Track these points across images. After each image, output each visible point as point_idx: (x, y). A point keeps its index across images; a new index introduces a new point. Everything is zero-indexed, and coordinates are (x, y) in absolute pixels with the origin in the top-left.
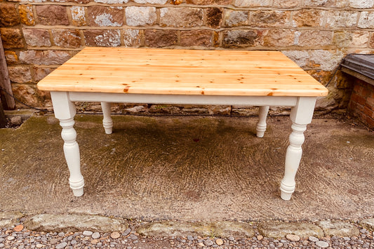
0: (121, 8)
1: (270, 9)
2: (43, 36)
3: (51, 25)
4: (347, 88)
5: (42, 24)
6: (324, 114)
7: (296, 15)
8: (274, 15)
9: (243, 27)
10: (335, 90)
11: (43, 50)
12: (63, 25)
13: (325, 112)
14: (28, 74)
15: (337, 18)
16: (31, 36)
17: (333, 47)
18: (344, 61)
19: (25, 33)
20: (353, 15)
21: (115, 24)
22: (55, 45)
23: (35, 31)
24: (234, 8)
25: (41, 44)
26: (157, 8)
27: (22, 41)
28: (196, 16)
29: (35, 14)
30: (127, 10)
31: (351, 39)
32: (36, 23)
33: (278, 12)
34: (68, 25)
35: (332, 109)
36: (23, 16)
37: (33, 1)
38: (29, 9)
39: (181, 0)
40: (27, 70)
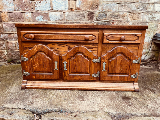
0: (47, 13)
1: (117, 12)
2: (12, 27)
4: (156, 50)
5: (12, 21)
7: (129, 15)
8: (119, 15)
9: (105, 21)
10: (151, 51)
11: (12, 34)
12: (21, 21)
13: (147, 62)
14: (4, 45)
15: (150, 16)
16: (7, 27)
17: (149, 30)
18: (154, 37)
19: (4, 26)
20: (157, 15)
21: (45, 20)
23: (8, 25)
24: (100, 12)
25: (11, 31)
26: (64, 12)
27: (2, 29)
28: (82, 16)
29: (9, 16)
30: (50, 13)
31: (157, 27)
32: (9, 21)
33: (121, 13)
34: (23, 21)
35: (150, 61)
36: (3, 18)
37: (8, 11)
38: (6, 14)
39: (75, 9)
40: (4, 43)
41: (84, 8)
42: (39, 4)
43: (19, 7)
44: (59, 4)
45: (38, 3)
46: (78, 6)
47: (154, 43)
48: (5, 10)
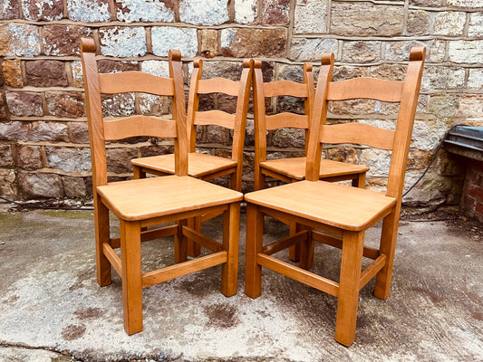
0: (136, 63)
1: (338, 63)
2: (33, 101)
3: (45, 86)
4: (456, 175)
5: (33, 85)
6: (427, 213)
7: (375, 72)
8: (344, 72)
10: (439, 178)
11: (31, 122)
12: (60, 86)
13: (427, 210)
14: (8, 153)
15: (434, 76)
16: (17, 101)
17: (432, 117)
18: (448, 136)
19: (9, 98)
20: (457, 73)
22: (49, 114)
23: (22, 95)
24: (290, 62)
25: (29, 113)
26: (184, 62)
27: (3, 108)
29: (24, 71)
30: (143, 65)
31: (457, 106)
32: (25, 85)
33: (350, 68)
34: (66, 86)
35: (438, 206)
36: (7, 75)
37: (23, 56)
38: (17, 66)
39: (216, 52)
40: (7, 149)
41: (244, 50)
42: (113, 38)
43: (55, 46)
44: (170, 40)
45: (109, 35)
46: (225, 44)
47: (449, 153)
48: (14, 52)
